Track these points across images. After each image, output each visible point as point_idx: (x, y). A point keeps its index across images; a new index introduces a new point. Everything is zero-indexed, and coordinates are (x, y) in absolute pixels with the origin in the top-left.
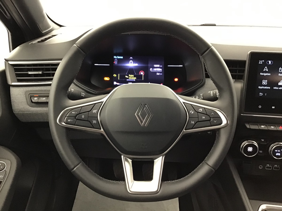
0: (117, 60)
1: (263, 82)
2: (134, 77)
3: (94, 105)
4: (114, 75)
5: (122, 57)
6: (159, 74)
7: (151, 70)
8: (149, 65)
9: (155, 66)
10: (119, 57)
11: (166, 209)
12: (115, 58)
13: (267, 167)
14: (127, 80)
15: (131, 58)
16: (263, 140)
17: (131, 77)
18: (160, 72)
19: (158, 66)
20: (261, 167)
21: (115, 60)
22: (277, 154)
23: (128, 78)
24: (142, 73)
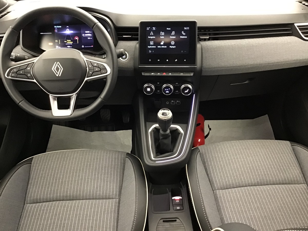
0: (57, 29)
1: (151, 43)
2: (71, 41)
3: (28, 65)
4: (56, 41)
5: (61, 27)
6: (90, 38)
7: (83, 35)
8: (82, 32)
9: (86, 32)
10: (58, 27)
11: (122, 142)
12: (55, 28)
13: (172, 103)
14: (66, 44)
15: (68, 27)
16: (158, 83)
17: (69, 42)
18: (90, 37)
19: (89, 32)
20: (168, 103)
21: (56, 29)
22: (167, 92)
23: (66, 43)
24: (77, 38)
